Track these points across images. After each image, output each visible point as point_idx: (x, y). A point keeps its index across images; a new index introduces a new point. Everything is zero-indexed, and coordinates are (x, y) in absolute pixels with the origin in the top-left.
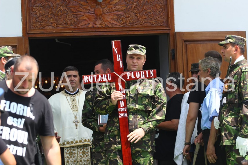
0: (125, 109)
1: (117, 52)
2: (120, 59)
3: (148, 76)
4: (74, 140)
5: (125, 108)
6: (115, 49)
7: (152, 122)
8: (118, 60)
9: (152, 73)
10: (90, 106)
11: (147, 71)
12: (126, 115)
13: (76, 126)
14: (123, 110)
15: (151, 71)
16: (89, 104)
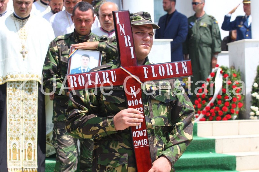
0: (144, 133)
1: (123, 31)
2: (130, 43)
3: (179, 72)
4: (20, 74)
5: (143, 131)
6: (120, 25)
7: (180, 145)
8: (127, 45)
9: (185, 67)
10: (56, 61)
11: (176, 64)
12: (147, 143)
13: (24, 56)
14: (140, 133)
15: (183, 63)
16: (54, 58)
